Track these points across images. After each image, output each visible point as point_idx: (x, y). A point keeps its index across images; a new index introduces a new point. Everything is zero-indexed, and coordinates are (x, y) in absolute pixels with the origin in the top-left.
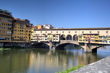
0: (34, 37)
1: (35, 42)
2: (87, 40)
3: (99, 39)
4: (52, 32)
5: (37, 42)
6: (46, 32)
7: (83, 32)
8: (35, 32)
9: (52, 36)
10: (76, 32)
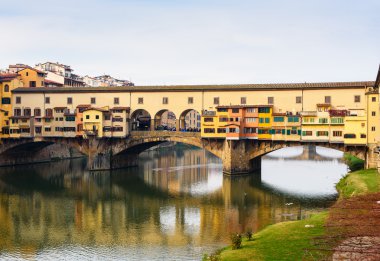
0: (15, 120)
1: (22, 139)
2: (232, 130)
3: (273, 124)
4: (93, 100)
5: (28, 139)
6: (70, 101)
7: (216, 101)
8: (18, 100)
9: (97, 117)
10: (191, 100)
